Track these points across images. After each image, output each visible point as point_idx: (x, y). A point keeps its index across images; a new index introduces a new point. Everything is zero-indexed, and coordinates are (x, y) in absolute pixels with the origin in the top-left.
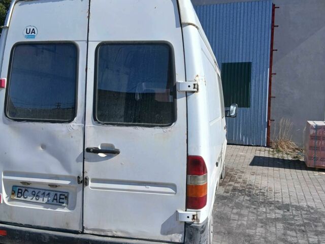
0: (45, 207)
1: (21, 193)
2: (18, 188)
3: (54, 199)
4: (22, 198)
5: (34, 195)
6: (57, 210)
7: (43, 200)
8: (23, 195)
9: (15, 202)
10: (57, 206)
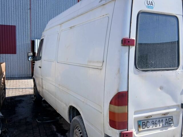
0: (161, 130)
1: (145, 125)
2: (142, 122)
3: (166, 123)
4: (146, 129)
5: (154, 124)
6: (168, 130)
7: (160, 126)
8: (146, 126)
9: (141, 133)
10: (168, 127)
